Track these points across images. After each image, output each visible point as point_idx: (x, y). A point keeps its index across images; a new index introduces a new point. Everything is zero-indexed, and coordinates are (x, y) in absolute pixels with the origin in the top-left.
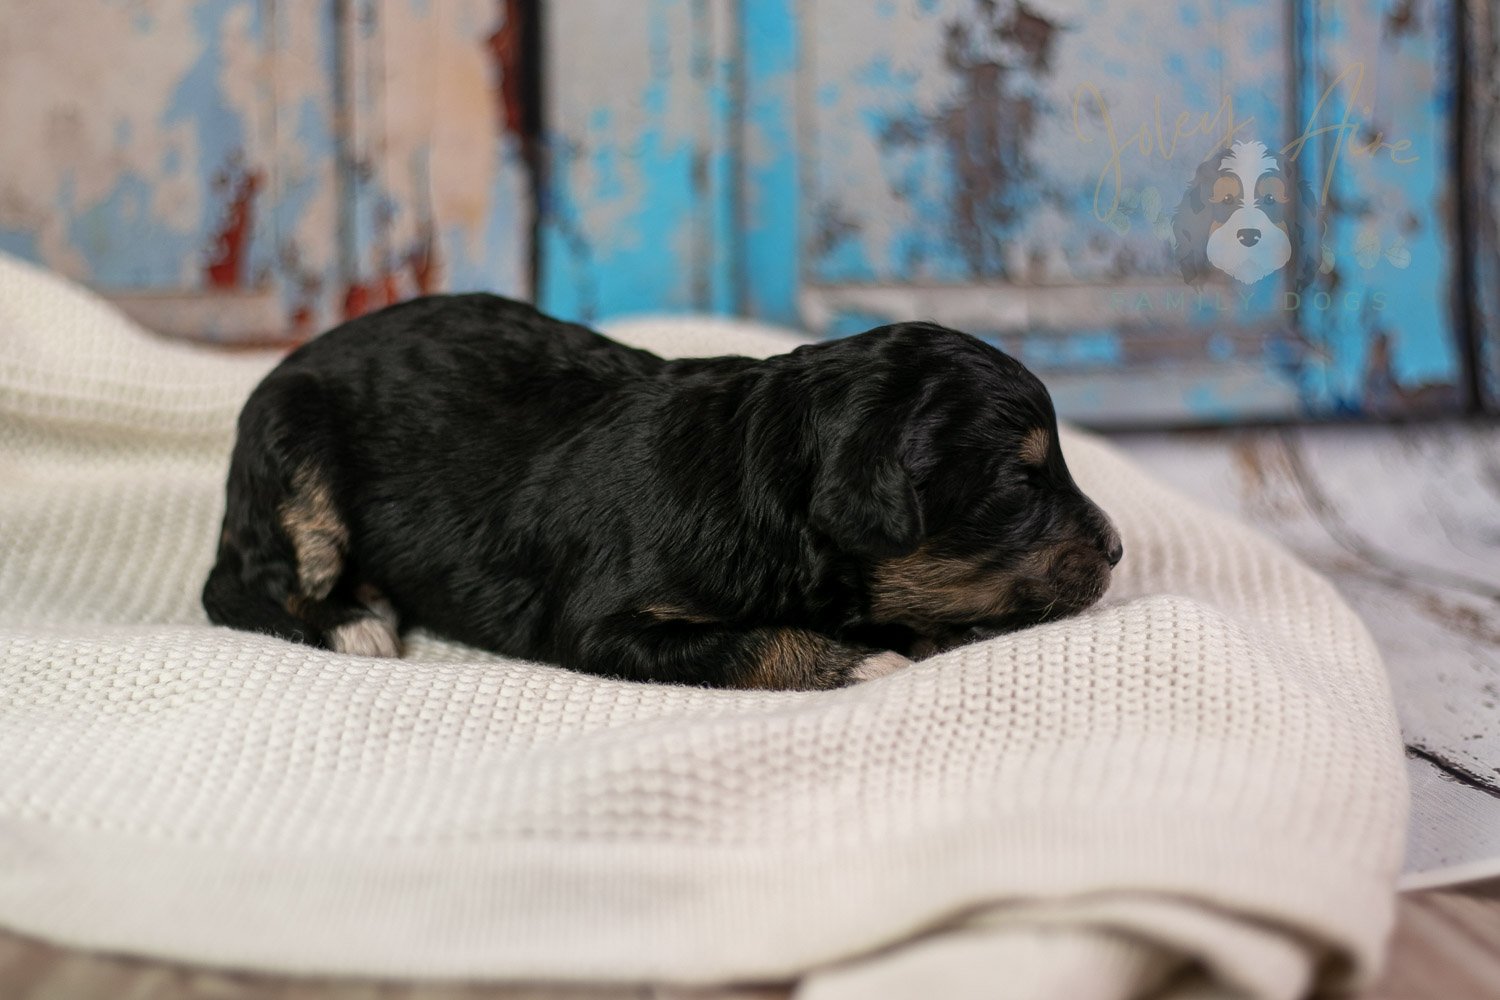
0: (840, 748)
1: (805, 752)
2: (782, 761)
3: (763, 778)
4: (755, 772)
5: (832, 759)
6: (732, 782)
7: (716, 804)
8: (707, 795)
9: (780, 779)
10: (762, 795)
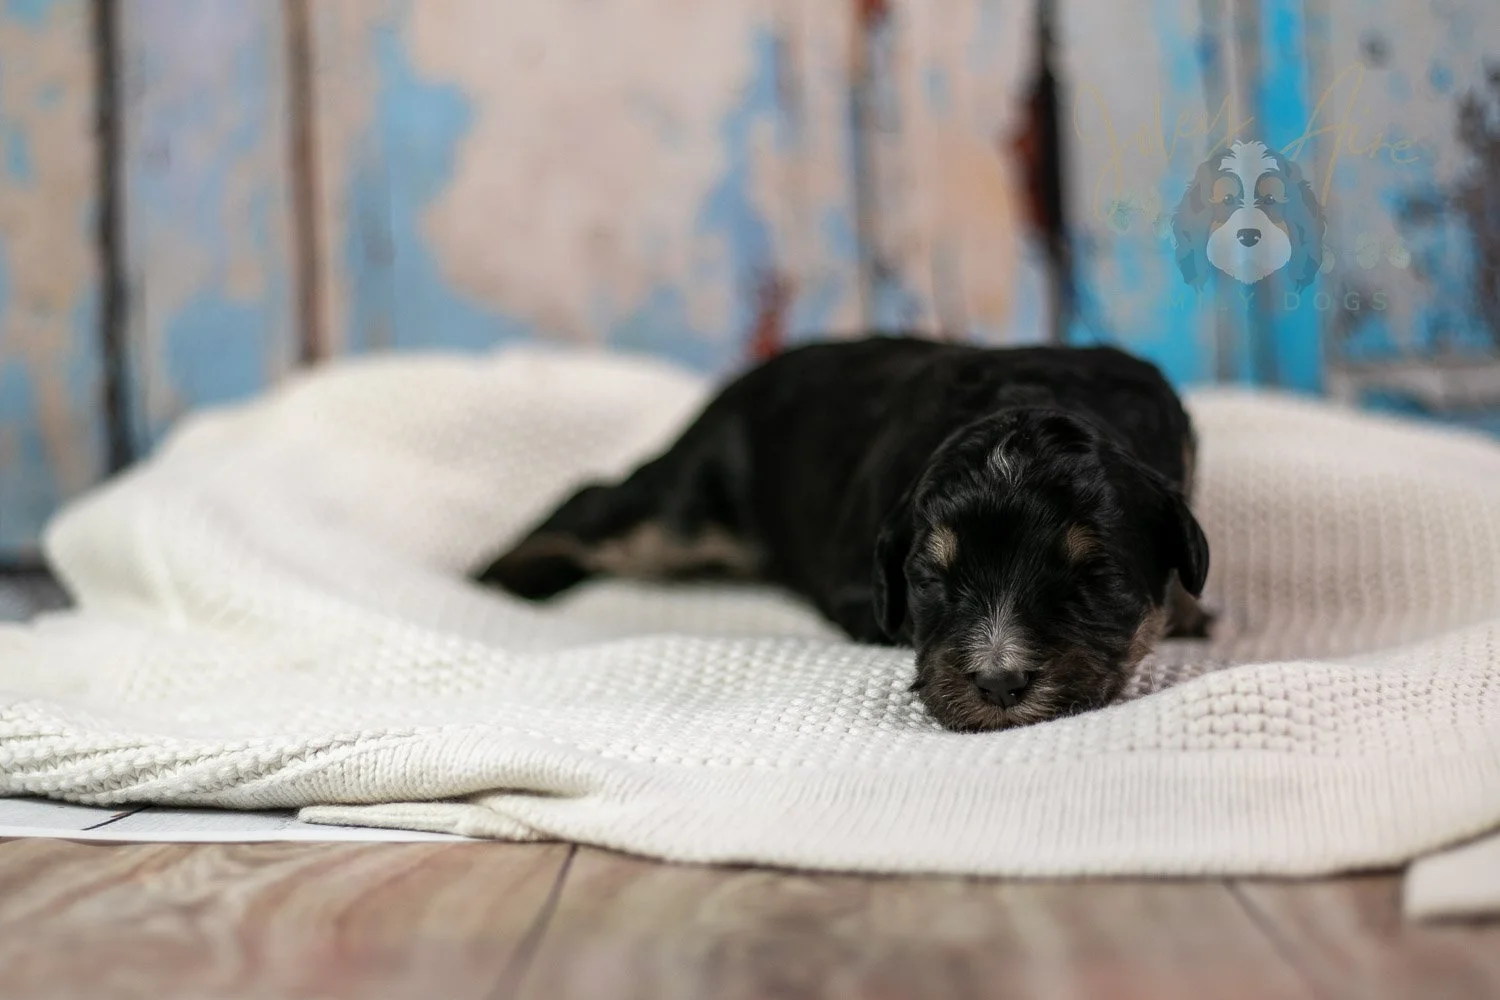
0: (1428, 692)
1: (1396, 693)
2: (1374, 696)
3: (1356, 706)
4: (1350, 701)
5: (1422, 699)
6: (1327, 706)
7: (1312, 722)
8: (1304, 714)
9: (1374, 709)
10: (1357, 720)
